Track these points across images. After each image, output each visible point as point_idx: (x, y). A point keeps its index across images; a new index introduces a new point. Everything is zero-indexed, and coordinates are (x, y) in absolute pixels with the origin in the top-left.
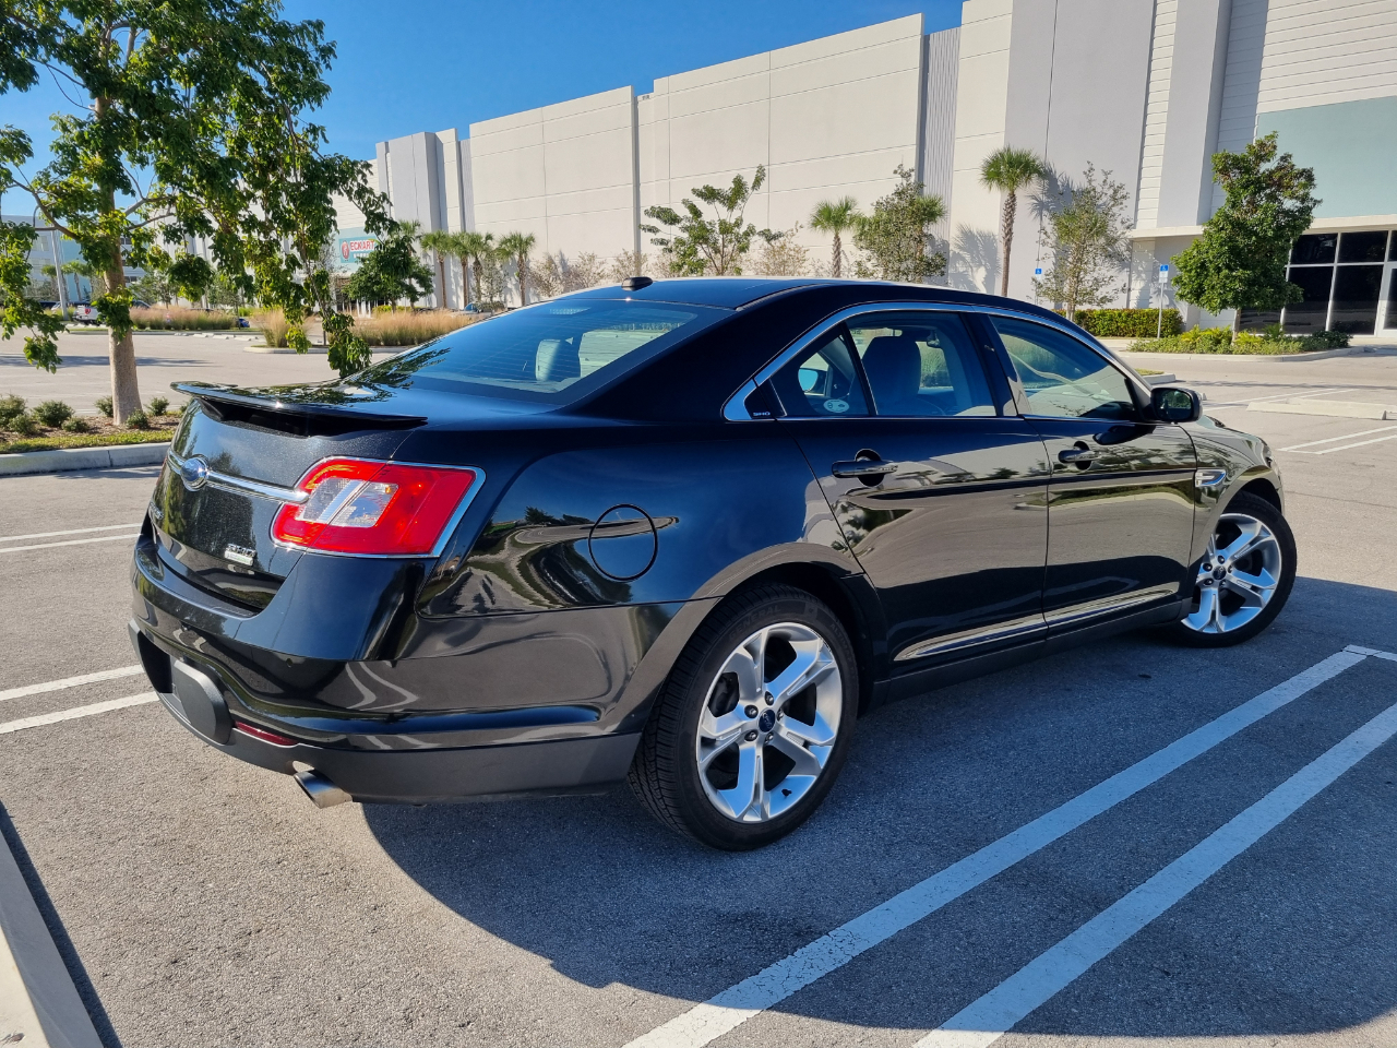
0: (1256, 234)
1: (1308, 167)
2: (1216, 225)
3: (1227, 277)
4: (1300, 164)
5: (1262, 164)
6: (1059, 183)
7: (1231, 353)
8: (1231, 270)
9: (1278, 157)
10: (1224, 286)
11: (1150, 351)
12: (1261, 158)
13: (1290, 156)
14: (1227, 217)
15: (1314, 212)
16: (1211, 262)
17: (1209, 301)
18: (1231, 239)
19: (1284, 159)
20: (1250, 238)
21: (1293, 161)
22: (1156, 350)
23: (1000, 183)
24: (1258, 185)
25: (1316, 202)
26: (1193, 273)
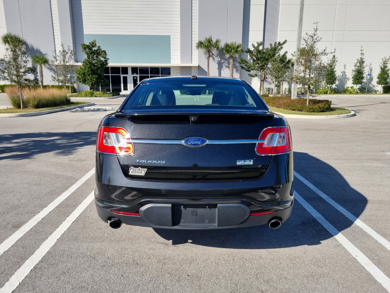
0: (96, 66)
1: (104, 50)
2: (85, 63)
3: (92, 77)
4: (103, 49)
5: (93, 48)
6: (29, 46)
7: (97, 97)
8: (93, 75)
9: (97, 47)
10: (91, 80)
11: (75, 97)
12: (93, 46)
13: (100, 47)
14: (88, 61)
15: (108, 61)
16: (86, 73)
17: (88, 83)
18: (90, 67)
19: (99, 47)
20: (95, 67)
21: (101, 48)
22: (77, 96)
23: (9, 44)
24: (93, 53)
25: (108, 59)
26: (82, 76)
